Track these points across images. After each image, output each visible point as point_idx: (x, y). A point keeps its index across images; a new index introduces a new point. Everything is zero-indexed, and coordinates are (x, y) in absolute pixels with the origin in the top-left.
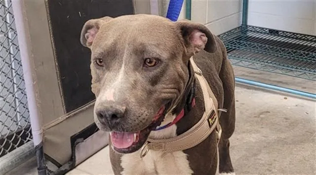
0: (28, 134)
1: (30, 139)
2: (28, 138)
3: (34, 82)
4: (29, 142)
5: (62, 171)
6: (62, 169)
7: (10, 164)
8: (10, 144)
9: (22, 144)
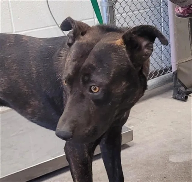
0: (168, 69)
1: (169, 72)
2: (168, 71)
3: (175, 31)
4: (169, 73)
5: (188, 91)
6: (188, 90)
7: (157, 83)
8: (157, 73)
9: (164, 74)
